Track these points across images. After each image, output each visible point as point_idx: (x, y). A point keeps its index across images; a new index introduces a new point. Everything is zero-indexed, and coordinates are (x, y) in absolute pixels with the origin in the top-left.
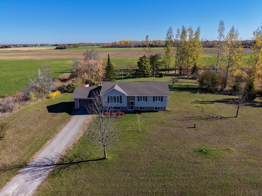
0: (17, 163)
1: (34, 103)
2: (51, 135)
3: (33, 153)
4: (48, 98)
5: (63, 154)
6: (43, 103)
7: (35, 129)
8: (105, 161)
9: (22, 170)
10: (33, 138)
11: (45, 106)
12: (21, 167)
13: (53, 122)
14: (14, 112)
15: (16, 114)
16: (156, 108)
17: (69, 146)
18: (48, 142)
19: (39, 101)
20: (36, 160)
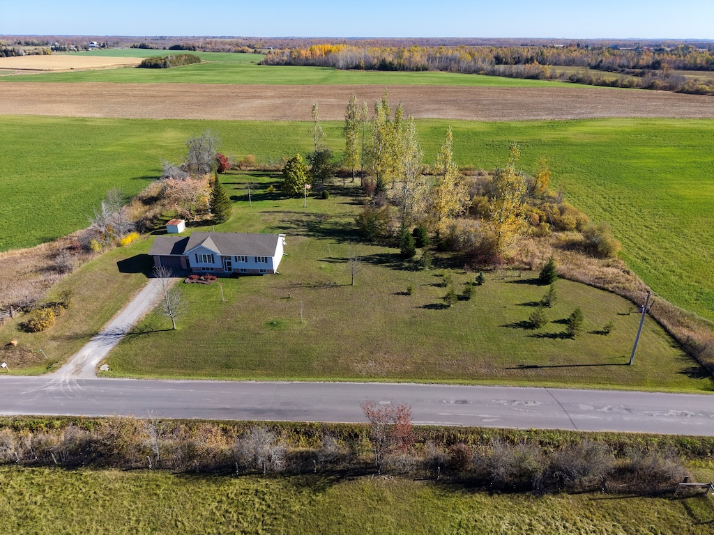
0: (89, 332)
1: (99, 256)
2: (122, 304)
3: (103, 323)
4: (119, 245)
5: (134, 325)
6: (111, 255)
7: (103, 296)
8: (173, 331)
9: (93, 338)
10: (102, 308)
11: (115, 262)
12: (92, 335)
13: (124, 286)
14: (74, 272)
15: (78, 275)
16: (261, 271)
17: (141, 317)
18: (119, 312)
19: (106, 252)
20: (107, 330)
